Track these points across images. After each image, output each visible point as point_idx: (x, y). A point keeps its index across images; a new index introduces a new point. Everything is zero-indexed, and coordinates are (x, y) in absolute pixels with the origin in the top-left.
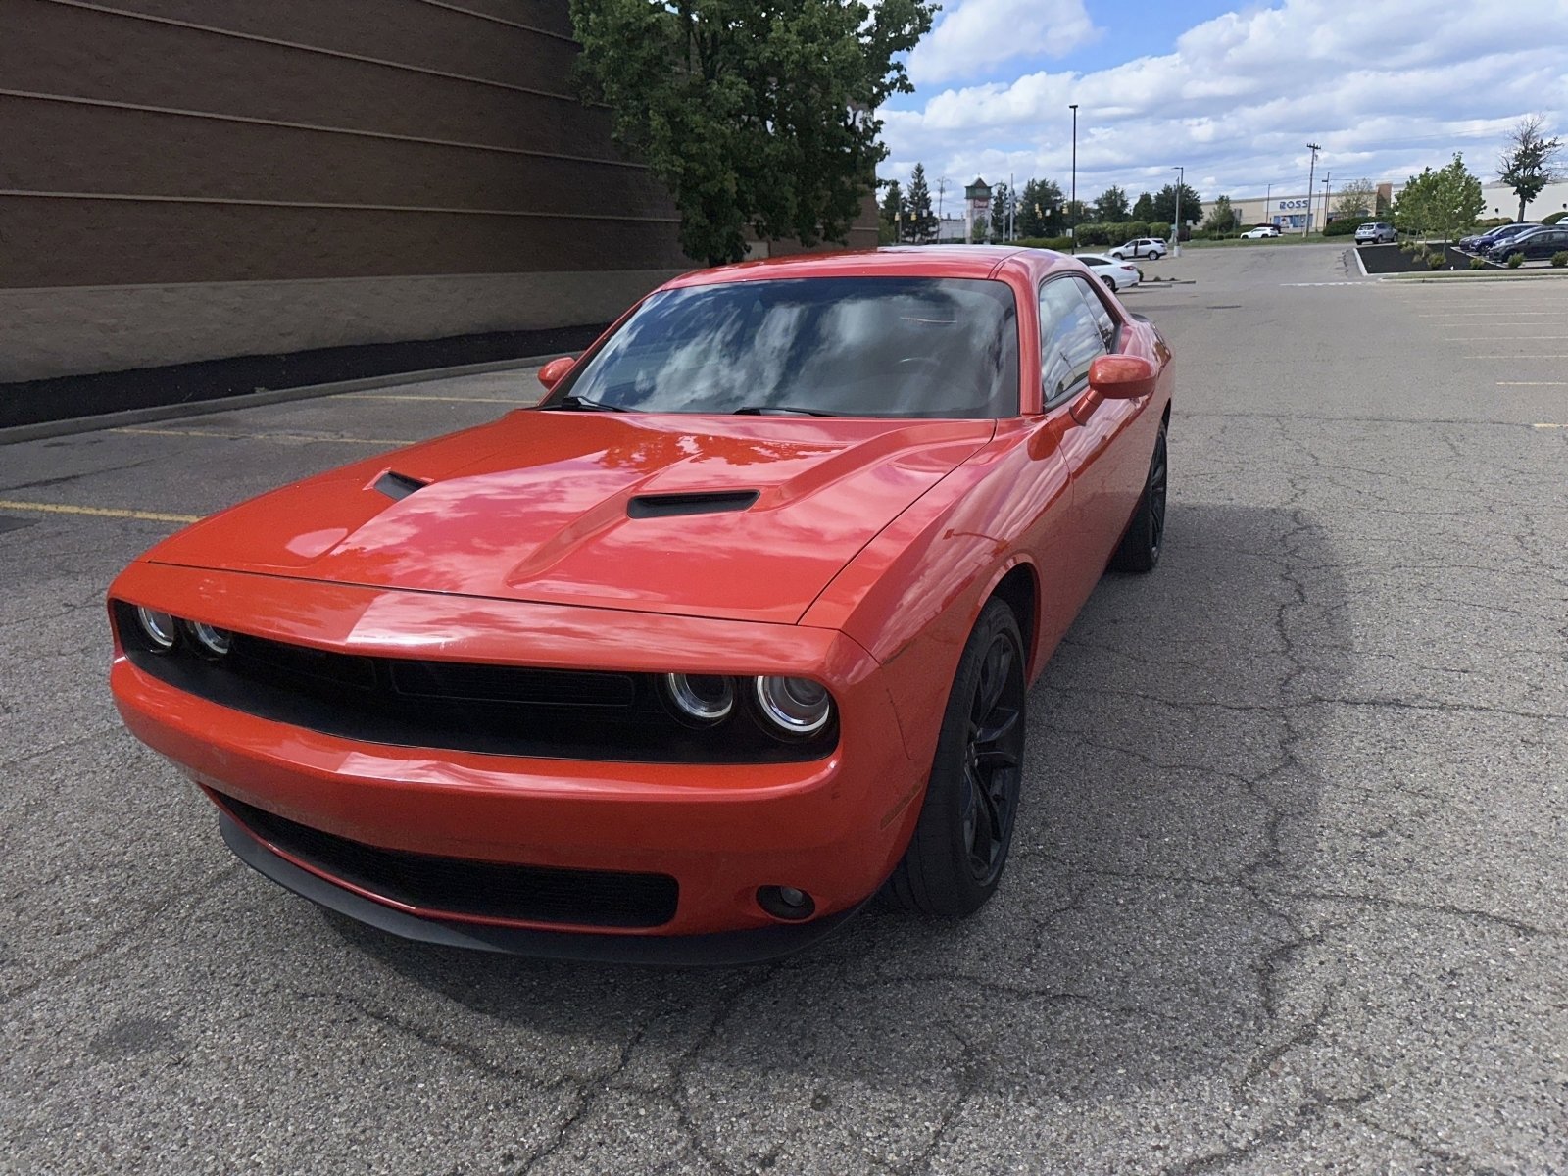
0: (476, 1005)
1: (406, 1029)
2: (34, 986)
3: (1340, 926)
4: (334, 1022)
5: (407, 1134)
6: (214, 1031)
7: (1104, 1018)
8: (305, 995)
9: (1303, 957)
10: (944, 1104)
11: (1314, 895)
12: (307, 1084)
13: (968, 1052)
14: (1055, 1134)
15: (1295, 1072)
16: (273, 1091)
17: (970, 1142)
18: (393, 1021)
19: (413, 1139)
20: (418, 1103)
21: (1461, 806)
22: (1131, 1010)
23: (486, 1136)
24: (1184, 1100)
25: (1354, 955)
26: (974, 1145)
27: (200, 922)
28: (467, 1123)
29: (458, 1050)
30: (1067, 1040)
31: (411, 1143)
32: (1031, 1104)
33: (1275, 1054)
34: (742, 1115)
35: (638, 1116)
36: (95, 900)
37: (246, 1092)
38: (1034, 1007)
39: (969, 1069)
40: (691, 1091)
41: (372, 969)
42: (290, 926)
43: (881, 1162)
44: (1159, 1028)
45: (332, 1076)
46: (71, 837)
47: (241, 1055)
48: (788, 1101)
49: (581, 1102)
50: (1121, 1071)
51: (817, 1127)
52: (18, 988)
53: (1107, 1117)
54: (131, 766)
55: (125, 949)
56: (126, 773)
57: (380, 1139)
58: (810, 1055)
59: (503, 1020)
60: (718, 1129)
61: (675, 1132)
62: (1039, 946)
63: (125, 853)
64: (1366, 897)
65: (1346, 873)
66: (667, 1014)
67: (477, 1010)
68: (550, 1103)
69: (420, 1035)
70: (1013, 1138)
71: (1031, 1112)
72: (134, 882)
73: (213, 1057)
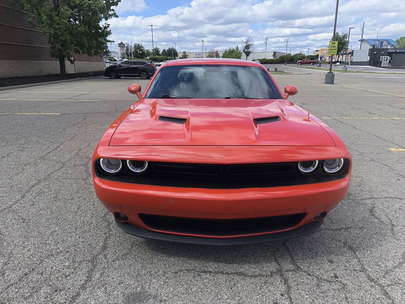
0: (226, 262)
1: (216, 273)
2: (78, 294)
3: (374, 204)
4: (194, 277)
5: (251, 297)
6: (161, 289)
7: (359, 231)
8: (176, 273)
9: (376, 211)
10: (352, 255)
11: (363, 199)
12: (208, 294)
13: (344, 244)
14: (378, 255)
15: (399, 232)
16: (201, 299)
17: (366, 261)
18: (210, 272)
19: (254, 298)
20: (244, 289)
21: (366, 178)
22: (361, 228)
23: (270, 292)
24: (389, 242)
25: (383, 209)
26: (367, 261)
27: (114, 261)
28: (262, 290)
29: (237, 273)
30: (358, 237)
31: (255, 299)
32: (367, 250)
33: (392, 230)
34: (319, 269)
35: (298, 276)
36: (67, 264)
37: (193, 302)
38: (344, 231)
39: (348, 247)
40: (302, 267)
41: (187, 261)
42: (147, 256)
43: (356, 270)
44: (370, 230)
45: (212, 290)
46: (30, 247)
47: (178, 293)
48: (324, 263)
49: (282, 277)
50: (374, 240)
51: (336, 267)
52: (73, 297)
53: (382, 249)
54: (23, 222)
55: (98, 276)
56: (24, 224)
57: (246, 301)
58: (316, 253)
59: (239, 264)
60: (318, 273)
61: (310, 277)
62: (331, 219)
63: (59, 248)
64: (372, 198)
65: (364, 194)
66: (275, 252)
67: (229, 263)
68: (275, 280)
69: (222, 273)
70: (372, 258)
71: (369, 252)
72: (74, 256)
73: (170, 296)
